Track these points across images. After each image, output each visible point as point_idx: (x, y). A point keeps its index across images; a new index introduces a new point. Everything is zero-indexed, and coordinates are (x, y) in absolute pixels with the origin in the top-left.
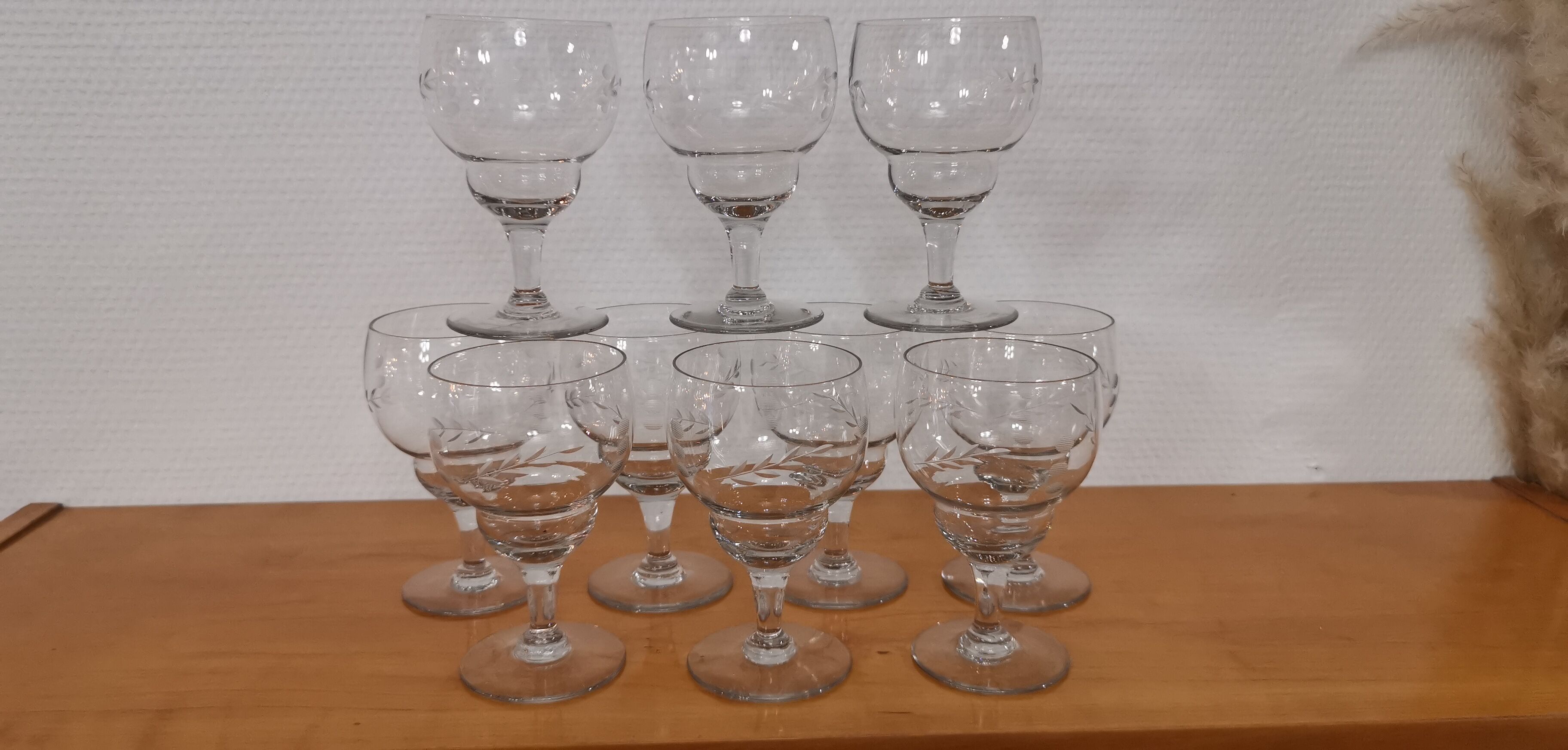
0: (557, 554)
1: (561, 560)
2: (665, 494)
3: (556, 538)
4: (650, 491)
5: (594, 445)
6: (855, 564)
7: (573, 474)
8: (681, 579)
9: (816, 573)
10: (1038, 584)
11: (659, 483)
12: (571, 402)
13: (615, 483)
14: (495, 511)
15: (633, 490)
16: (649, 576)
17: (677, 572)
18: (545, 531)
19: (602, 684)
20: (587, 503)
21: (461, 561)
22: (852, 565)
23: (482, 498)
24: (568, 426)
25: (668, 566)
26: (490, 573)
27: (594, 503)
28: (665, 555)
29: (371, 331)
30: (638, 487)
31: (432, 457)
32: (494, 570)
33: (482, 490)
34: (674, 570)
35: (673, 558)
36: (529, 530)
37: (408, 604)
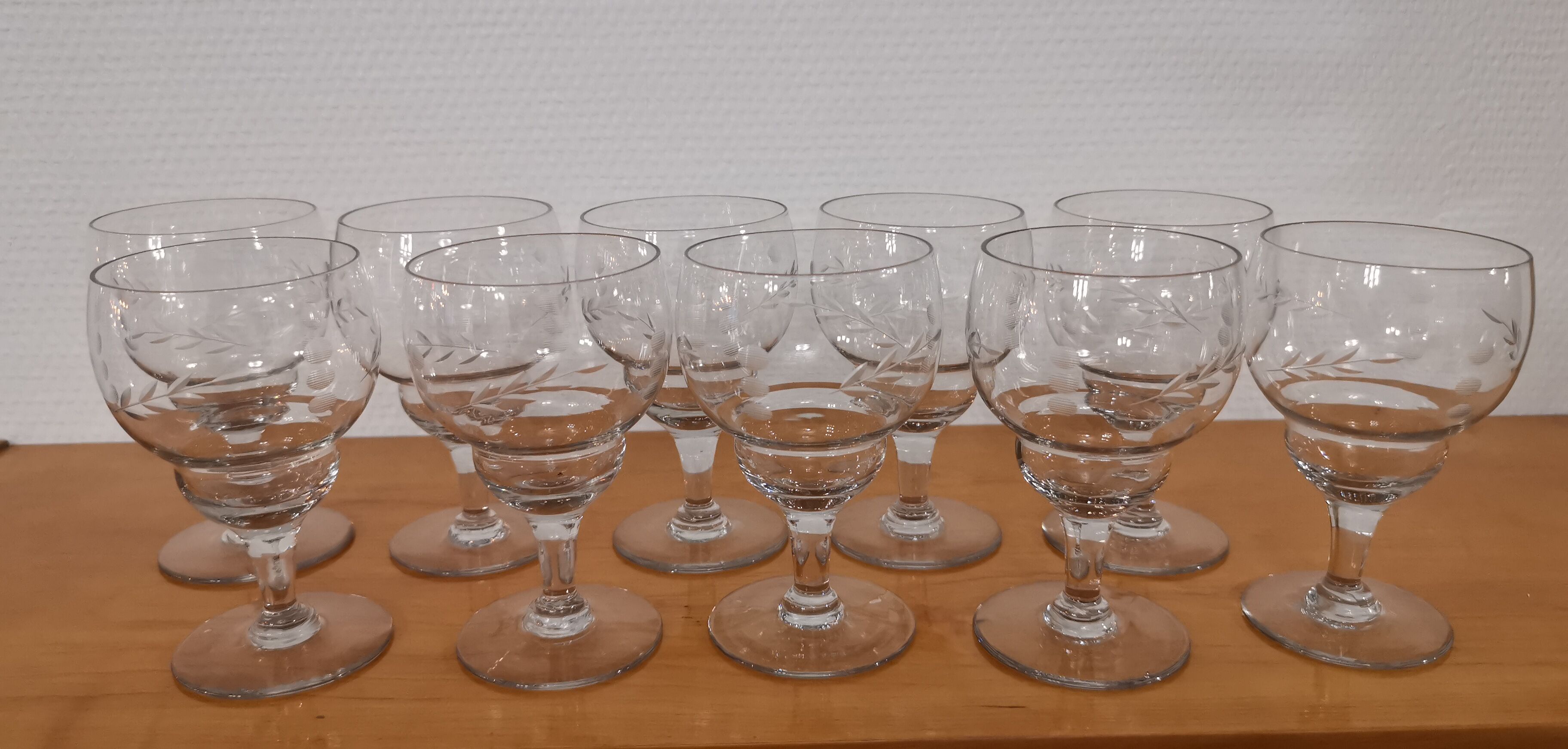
0: (576, 502)
1: (581, 510)
2: (706, 428)
3: (573, 483)
4: (688, 424)
5: (619, 367)
6: (937, 515)
7: (596, 403)
8: (725, 532)
9: (889, 524)
10: (1163, 540)
11: (698, 415)
12: (591, 316)
13: (645, 417)
14: (494, 448)
15: (667, 424)
16: (686, 528)
17: (721, 523)
18: (560, 473)
19: (634, 665)
20: (612, 439)
21: (461, 508)
22: (934, 515)
23: (481, 431)
24: (587, 342)
25: (710, 516)
26: (494, 525)
27: (622, 439)
28: (706, 502)
29: (341, 225)
30: (672, 419)
31: (414, 382)
32: (500, 521)
33: (480, 422)
34: (717, 521)
35: (715, 507)
36: (539, 472)
37: (395, 561)
